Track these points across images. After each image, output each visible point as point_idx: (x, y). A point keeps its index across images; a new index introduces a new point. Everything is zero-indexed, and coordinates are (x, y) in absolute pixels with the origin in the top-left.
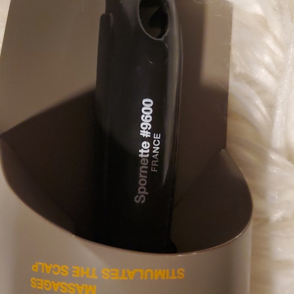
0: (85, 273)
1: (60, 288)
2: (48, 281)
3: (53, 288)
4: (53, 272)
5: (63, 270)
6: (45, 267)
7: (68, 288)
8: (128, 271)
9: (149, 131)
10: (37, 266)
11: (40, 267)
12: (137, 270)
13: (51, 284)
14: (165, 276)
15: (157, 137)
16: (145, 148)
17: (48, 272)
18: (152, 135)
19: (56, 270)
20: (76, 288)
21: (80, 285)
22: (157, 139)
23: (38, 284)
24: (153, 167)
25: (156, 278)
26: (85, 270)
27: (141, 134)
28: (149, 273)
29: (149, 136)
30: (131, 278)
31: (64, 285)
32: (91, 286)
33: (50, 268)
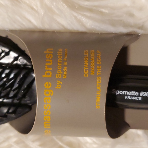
0: (99, 70)
1: (92, 61)
2: (94, 57)
3: (92, 58)
4: (98, 59)
5: (99, 62)
6: (99, 55)
7: (92, 64)
8: (100, 87)
9: (142, 95)
10: (99, 52)
11: (99, 53)
12: (100, 90)
13: (93, 57)
14: (97, 101)
15: (140, 99)
16: (136, 94)
17: (98, 56)
18: (141, 96)
19: (99, 60)
20: (93, 67)
21: (94, 69)
22: (139, 98)
23: (92, 53)
24: (127, 97)
25: (97, 98)
26: (100, 70)
27: (141, 92)
28: (99, 95)
29: (140, 95)
30: (97, 88)
31: (93, 63)
32: (94, 73)
33: (99, 57)
